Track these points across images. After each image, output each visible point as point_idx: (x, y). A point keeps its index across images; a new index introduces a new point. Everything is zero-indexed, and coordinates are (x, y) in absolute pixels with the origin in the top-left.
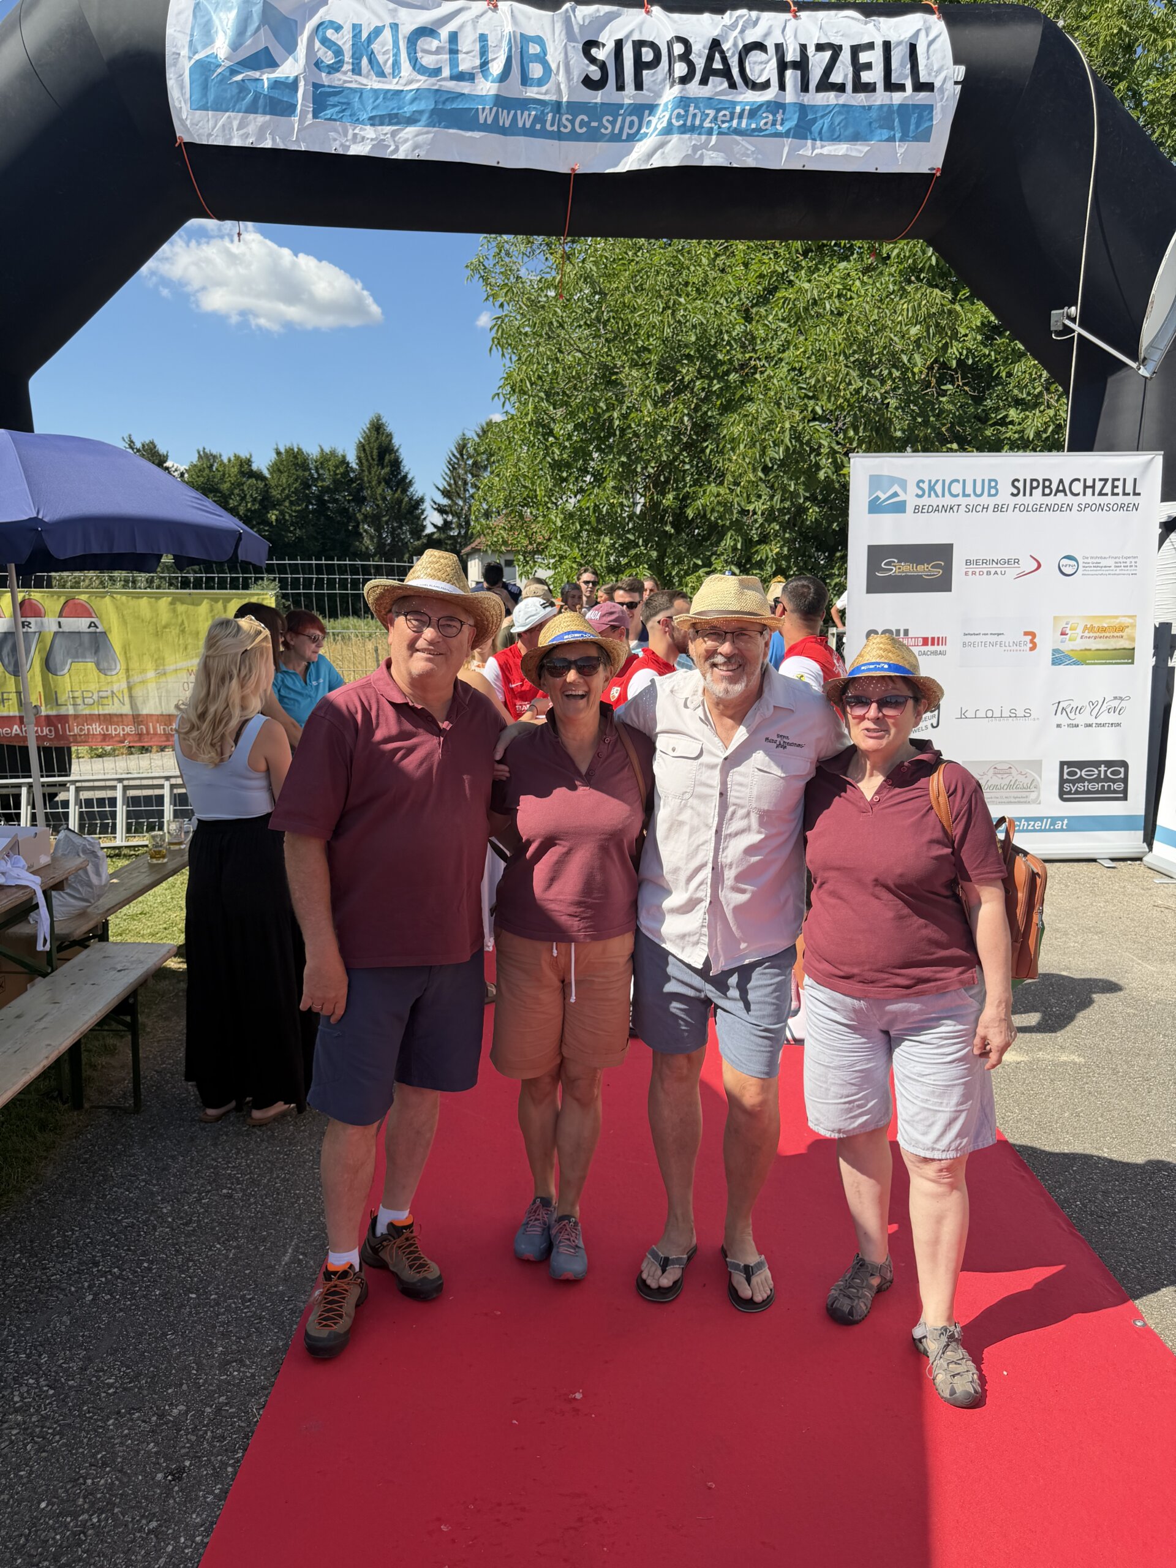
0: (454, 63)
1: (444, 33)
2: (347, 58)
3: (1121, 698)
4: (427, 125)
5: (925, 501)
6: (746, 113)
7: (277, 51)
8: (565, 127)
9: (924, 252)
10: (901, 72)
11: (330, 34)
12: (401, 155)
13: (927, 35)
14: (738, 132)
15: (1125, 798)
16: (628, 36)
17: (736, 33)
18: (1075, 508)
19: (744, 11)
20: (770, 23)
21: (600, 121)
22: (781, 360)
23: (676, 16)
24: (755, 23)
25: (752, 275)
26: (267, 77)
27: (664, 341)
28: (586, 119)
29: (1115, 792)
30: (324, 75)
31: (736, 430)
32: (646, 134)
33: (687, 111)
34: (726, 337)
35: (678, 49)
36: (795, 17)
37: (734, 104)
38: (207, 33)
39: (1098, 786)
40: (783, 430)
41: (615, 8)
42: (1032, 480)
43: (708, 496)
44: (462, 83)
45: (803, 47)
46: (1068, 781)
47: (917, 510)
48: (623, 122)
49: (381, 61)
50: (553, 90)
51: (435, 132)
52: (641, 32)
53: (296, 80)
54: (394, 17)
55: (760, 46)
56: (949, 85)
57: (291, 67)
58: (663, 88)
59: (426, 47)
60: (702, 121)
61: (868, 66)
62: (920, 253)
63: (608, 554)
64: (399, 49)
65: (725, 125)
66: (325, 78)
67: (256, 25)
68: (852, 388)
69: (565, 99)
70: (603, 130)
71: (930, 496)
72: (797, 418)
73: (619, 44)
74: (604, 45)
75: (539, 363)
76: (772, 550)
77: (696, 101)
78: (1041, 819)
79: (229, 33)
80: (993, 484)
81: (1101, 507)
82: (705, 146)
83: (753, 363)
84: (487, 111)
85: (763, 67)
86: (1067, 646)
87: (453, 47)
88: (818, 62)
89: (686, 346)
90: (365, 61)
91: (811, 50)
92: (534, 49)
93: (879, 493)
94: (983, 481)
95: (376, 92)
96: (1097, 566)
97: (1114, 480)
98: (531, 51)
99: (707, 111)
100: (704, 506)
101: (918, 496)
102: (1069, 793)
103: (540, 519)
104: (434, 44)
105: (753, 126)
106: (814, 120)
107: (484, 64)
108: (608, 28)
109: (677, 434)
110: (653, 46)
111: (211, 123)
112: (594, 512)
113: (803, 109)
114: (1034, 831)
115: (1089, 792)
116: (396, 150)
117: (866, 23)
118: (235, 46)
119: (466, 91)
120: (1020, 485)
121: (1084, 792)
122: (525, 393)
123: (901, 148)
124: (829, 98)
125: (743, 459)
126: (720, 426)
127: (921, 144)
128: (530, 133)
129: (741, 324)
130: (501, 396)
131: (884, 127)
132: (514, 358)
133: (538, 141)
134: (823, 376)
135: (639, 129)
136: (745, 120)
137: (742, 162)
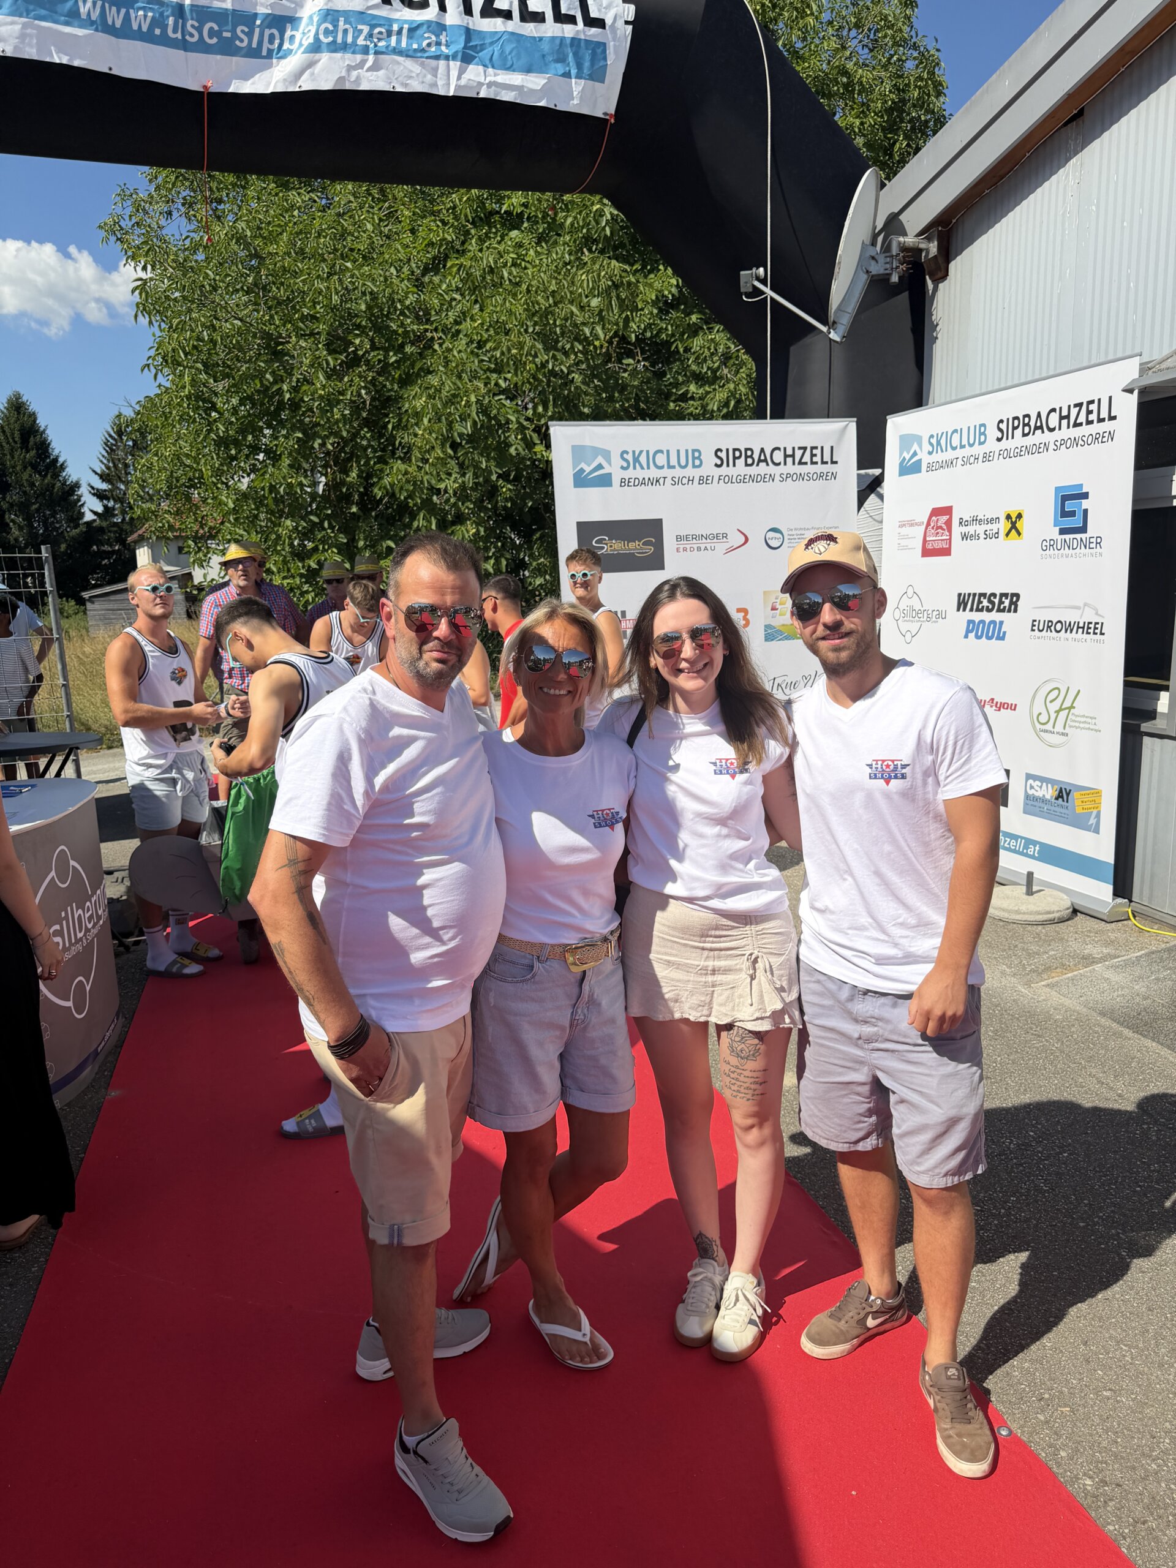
4: (13, 14)
5: (630, 473)
6: (405, 32)
8: (192, 35)
9: (597, 223)
14: (397, 52)
18: (777, 478)
21: (234, 31)
22: (458, 332)
25: (420, 244)
27: (334, 309)
28: (216, 28)
31: (419, 403)
32: (290, 51)
33: (336, 26)
34: (399, 306)
37: (390, 21)
40: (468, 404)
42: (734, 450)
43: (395, 474)
47: (624, 483)
48: (262, 35)
51: (24, 24)
56: (620, 23)
60: (355, 38)
62: (593, 223)
63: (290, 537)
65: (382, 44)
68: (538, 360)
69: (187, 2)
70: (237, 43)
71: (635, 468)
72: (483, 391)
75: (192, 331)
76: (470, 528)
80: (696, 454)
81: (801, 477)
82: (360, 66)
83: (429, 335)
84: (90, 4)
86: (780, 620)
89: (356, 316)
93: (583, 465)
94: (687, 451)
96: (802, 537)
97: (813, 448)
99: (360, 27)
100: (392, 485)
101: (622, 468)
103: (210, 501)
105: (415, 46)
106: (484, 47)
109: (356, 407)
112: (270, 492)
113: (468, 33)
120: (723, 455)
122: (179, 364)
123: (577, 86)
124: (495, 25)
125: (430, 434)
126: (401, 397)
127: (597, 84)
128: (147, 37)
129: (413, 293)
130: (152, 367)
131: (558, 61)
132: (163, 325)
133: (159, 49)
134: (508, 348)
135: (281, 44)
136: (404, 39)
137: (406, 85)
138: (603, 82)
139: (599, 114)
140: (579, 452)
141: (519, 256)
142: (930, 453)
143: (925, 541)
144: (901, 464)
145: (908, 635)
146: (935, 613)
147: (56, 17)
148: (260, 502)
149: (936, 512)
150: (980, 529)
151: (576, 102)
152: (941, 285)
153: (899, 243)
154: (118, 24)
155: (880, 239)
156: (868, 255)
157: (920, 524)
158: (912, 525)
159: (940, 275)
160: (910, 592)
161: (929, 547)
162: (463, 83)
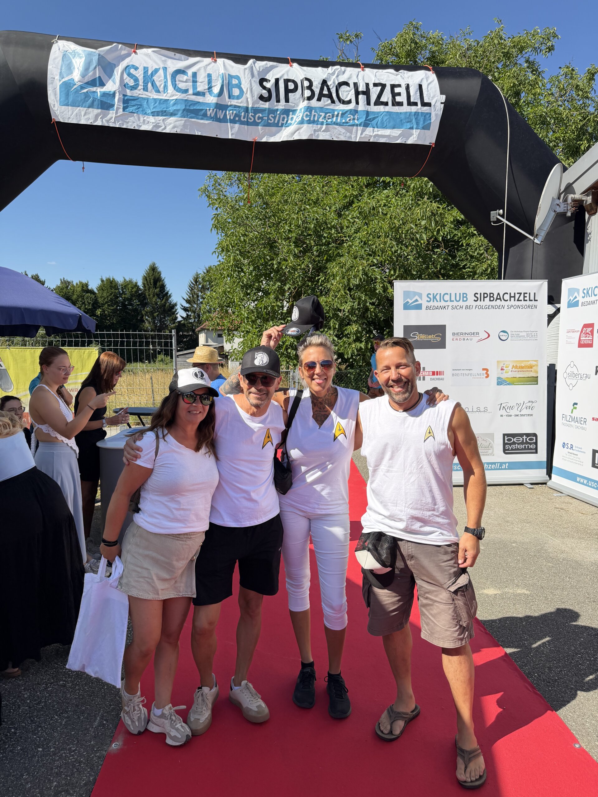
0: (195, 87)
1: (190, 72)
2: (141, 82)
3: (532, 402)
4: (181, 117)
5: (431, 304)
6: (340, 115)
7: (104, 78)
8: (251, 119)
10: (415, 97)
11: (132, 71)
12: (167, 131)
13: (427, 81)
14: (336, 124)
15: (536, 452)
16: (281, 77)
17: (334, 77)
18: (506, 307)
19: (338, 67)
20: (351, 73)
21: (268, 117)
22: (355, 237)
23: (305, 68)
24: (344, 72)
25: (341, 196)
26: (99, 90)
27: (299, 227)
28: (261, 115)
29: (531, 449)
30: (128, 91)
31: (335, 270)
32: (291, 124)
33: (311, 113)
34: (329, 226)
35: (306, 84)
36: (363, 70)
37: (334, 111)
38: (70, 68)
39: (523, 446)
40: (358, 271)
41: (275, 64)
42: (484, 294)
44: (199, 97)
45: (367, 85)
46: (507, 444)
47: (427, 308)
48: (279, 117)
49: (158, 85)
50: (245, 101)
51: (185, 120)
52: (288, 75)
53: (114, 94)
54: (164, 64)
55: (346, 84)
56: (438, 104)
57: (112, 86)
58: (300, 102)
59: (181, 79)
60: (318, 118)
61: (399, 94)
62: (424, 186)
64: (167, 80)
65: (330, 120)
66: (129, 92)
67: (95, 65)
68: (393, 249)
69: (250, 106)
70: (269, 121)
71: (433, 301)
72: (366, 265)
73: (277, 81)
74: (269, 81)
75: (236, 237)
76: (354, 328)
77: (315, 108)
78: (495, 463)
79: (81, 69)
81: (518, 307)
82: (319, 130)
83: (342, 238)
84: (211, 111)
85: (347, 93)
86: (504, 376)
87: (194, 79)
88: (374, 92)
89: (309, 229)
90: (150, 85)
91: (371, 86)
92: (235, 82)
93: (408, 300)
94: (460, 294)
95: (155, 100)
96: (518, 336)
97: (524, 293)
98: (234, 83)
99: (321, 114)
101: (427, 301)
102: (508, 450)
103: (236, 313)
104: (185, 78)
105: (344, 121)
106: (374, 119)
107: (210, 88)
108: (271, 72)
109: (305, 272)
110: (294, 82)
111: (70, 112)
112: (264, 309)
113: (368, 113)
114: (492, 469)
115: (518, 449)
116: (165, 128)
117: (397, 75)
118: (83, 76)
119: (201, 101)
120: (478, 296)
121: (515, 450)
122: (229, 251)
123: (416, 132)
124: (380, 108)
125: (339, 284)
126: (327, 268)
127: (426, 131)
128: (233, 121)
129: (336, 219)
130: (217, 253)
131: (408, 122)
132: (223, 234)
133: (237, 126)
134: (379, 245)
135: (287, 121)
136: (339, 118)
137: (338, 138)
138: (429, 129)
139: (427, 143)
140: (407, 294)
141: (387, 200)
142: (583, 297)
143: (580, 340)
144: (568, 302)
145: (571, 386)
146: (585, 375)
147: (198, 117)
148: (258, 313)
149: (586, 326)
151: (415, 139)
152: (593, 218)
153: (572, 198)
154: (221, 118)
155: (562, 196)
156: (555, 203)
157: (578, 331)
158: (573, 332)
159: (593, 212)
160: (572, 365)
161: (582, 343)
162: (363, 136)
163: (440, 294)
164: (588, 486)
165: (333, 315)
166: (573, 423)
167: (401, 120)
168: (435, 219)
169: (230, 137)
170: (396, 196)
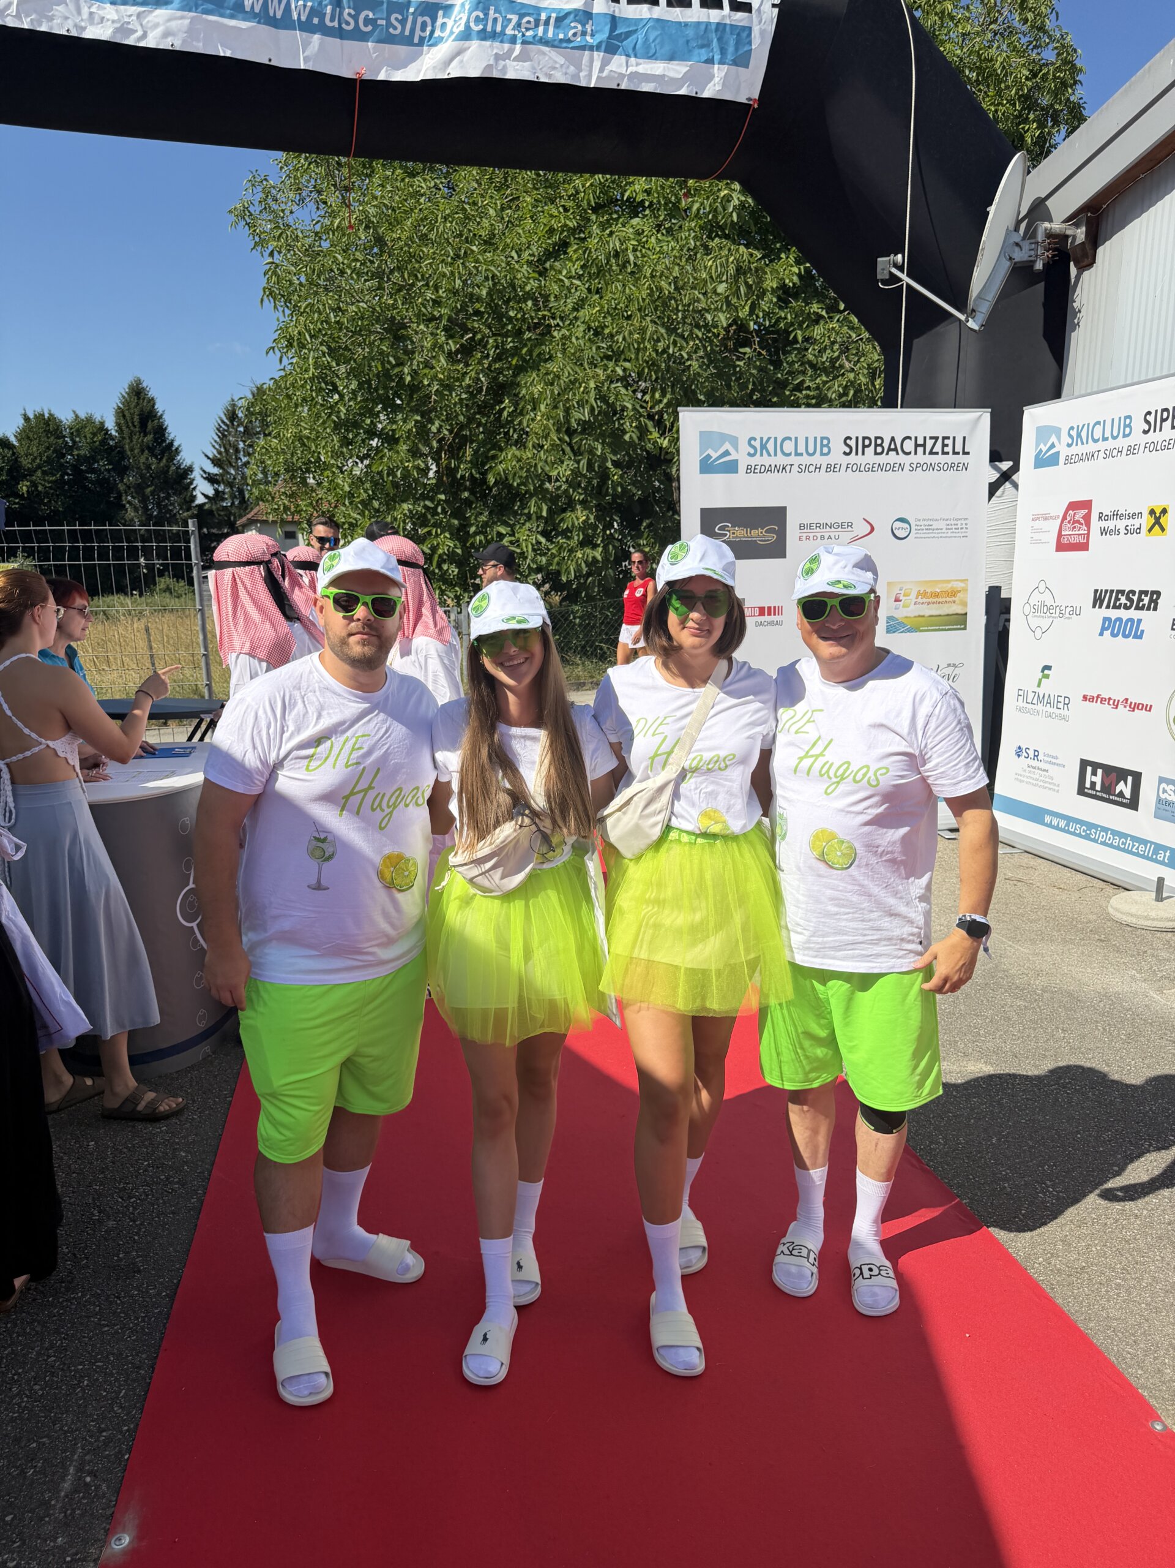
3: (954, 665)
4: (182, 9)
5: (757, 460)
6: (552, 21)
8: (348, 23)
9: (724, 210)
12: (150, 43)
14: (544, 42)
18: (907, 468)
21: (388, 19)
22: (576, 318)
25: (541, 229)
27: (455, 293)
28: (371, 15)
31: (537, 389)
32: (441, 39)
33: (486, 15)
34: (520, 292)
40: (586, 391)
42: (864, 438)
43: (509, 460)
47: (750, 469)
48: (414, 22)
51: (192, 19)
56: (767, 7)
60: (504, 27)
62: (720, 209)
63: (404, 522)
65: (530, 33)
68: (661, 346)
70: (391, 30)
71: (762, 455)
72: (602, 378)
75: (320, 313)
76: (580, 516)
81: (931, 467)
82: (507, 56)
83: (547, 321)
86: (904, 612)
89: (479, 299)
93: (710, 452)
94: (815, 438)
96: (930, 528)
97: (944, 438)
99: (509, 16)
100: (506, 472)
101: (749, 454)
103: (326, 484)
105: (561, 36)
106: (628, 34)
109: (474, 392)
112: (388, 475)
113: (614, 20)
116: (144, 36)
120: (852, 443)
122: (304, 347)
123: (719, 72)
124: (641, 11)
125: (548, 419)
126: (518, 385)
127: (740, 69)
128: (307, 27)
129: (535, 279)
130: (277, 350)
131: (702, 46)
132: (288, 312)
133: (316, 38)
134: (631, 333)
135: (432, 32)
136: (551, 29)
137: (550, 76)
138: (747, 66)
139: (743, 99)
140: (706, 438)
141: (639, 241)
142: (1069, 445)
143: (1060, 535)
144: (1037, 457)
145: (1038, 632)
146: (1068, 609)
147: (220, 10)
148: (375, 484)
149: (1073, 506)
150: (1121, 524)
151: (718, 88)
152: (1086, 274)
153: (1046, 229)
154: (279, 15)
155: (1023, 226)
156: (1012, 241)
157: (1055, 518)
158: (1046, 519)
159: (1086, 262)
160: (1042, 588)
161: (1065, 541)
162: (605, 74)
163: (776, 439)
164: (1068, 832)
165: (535, 488)
166: (1040, 707)
167: (688, 42)
168: (746, 283)
169: (302, 67)
170: (658, 231)
